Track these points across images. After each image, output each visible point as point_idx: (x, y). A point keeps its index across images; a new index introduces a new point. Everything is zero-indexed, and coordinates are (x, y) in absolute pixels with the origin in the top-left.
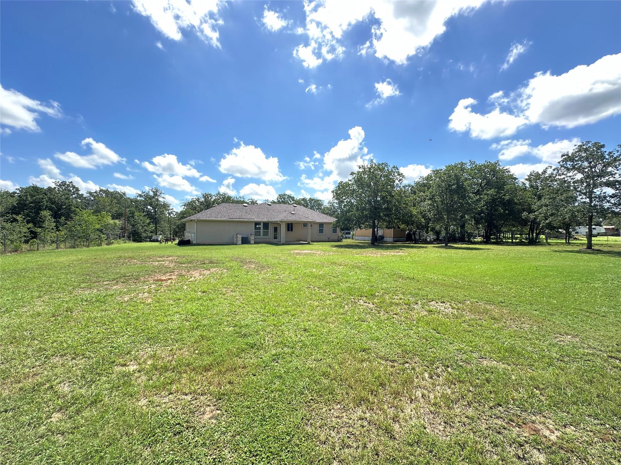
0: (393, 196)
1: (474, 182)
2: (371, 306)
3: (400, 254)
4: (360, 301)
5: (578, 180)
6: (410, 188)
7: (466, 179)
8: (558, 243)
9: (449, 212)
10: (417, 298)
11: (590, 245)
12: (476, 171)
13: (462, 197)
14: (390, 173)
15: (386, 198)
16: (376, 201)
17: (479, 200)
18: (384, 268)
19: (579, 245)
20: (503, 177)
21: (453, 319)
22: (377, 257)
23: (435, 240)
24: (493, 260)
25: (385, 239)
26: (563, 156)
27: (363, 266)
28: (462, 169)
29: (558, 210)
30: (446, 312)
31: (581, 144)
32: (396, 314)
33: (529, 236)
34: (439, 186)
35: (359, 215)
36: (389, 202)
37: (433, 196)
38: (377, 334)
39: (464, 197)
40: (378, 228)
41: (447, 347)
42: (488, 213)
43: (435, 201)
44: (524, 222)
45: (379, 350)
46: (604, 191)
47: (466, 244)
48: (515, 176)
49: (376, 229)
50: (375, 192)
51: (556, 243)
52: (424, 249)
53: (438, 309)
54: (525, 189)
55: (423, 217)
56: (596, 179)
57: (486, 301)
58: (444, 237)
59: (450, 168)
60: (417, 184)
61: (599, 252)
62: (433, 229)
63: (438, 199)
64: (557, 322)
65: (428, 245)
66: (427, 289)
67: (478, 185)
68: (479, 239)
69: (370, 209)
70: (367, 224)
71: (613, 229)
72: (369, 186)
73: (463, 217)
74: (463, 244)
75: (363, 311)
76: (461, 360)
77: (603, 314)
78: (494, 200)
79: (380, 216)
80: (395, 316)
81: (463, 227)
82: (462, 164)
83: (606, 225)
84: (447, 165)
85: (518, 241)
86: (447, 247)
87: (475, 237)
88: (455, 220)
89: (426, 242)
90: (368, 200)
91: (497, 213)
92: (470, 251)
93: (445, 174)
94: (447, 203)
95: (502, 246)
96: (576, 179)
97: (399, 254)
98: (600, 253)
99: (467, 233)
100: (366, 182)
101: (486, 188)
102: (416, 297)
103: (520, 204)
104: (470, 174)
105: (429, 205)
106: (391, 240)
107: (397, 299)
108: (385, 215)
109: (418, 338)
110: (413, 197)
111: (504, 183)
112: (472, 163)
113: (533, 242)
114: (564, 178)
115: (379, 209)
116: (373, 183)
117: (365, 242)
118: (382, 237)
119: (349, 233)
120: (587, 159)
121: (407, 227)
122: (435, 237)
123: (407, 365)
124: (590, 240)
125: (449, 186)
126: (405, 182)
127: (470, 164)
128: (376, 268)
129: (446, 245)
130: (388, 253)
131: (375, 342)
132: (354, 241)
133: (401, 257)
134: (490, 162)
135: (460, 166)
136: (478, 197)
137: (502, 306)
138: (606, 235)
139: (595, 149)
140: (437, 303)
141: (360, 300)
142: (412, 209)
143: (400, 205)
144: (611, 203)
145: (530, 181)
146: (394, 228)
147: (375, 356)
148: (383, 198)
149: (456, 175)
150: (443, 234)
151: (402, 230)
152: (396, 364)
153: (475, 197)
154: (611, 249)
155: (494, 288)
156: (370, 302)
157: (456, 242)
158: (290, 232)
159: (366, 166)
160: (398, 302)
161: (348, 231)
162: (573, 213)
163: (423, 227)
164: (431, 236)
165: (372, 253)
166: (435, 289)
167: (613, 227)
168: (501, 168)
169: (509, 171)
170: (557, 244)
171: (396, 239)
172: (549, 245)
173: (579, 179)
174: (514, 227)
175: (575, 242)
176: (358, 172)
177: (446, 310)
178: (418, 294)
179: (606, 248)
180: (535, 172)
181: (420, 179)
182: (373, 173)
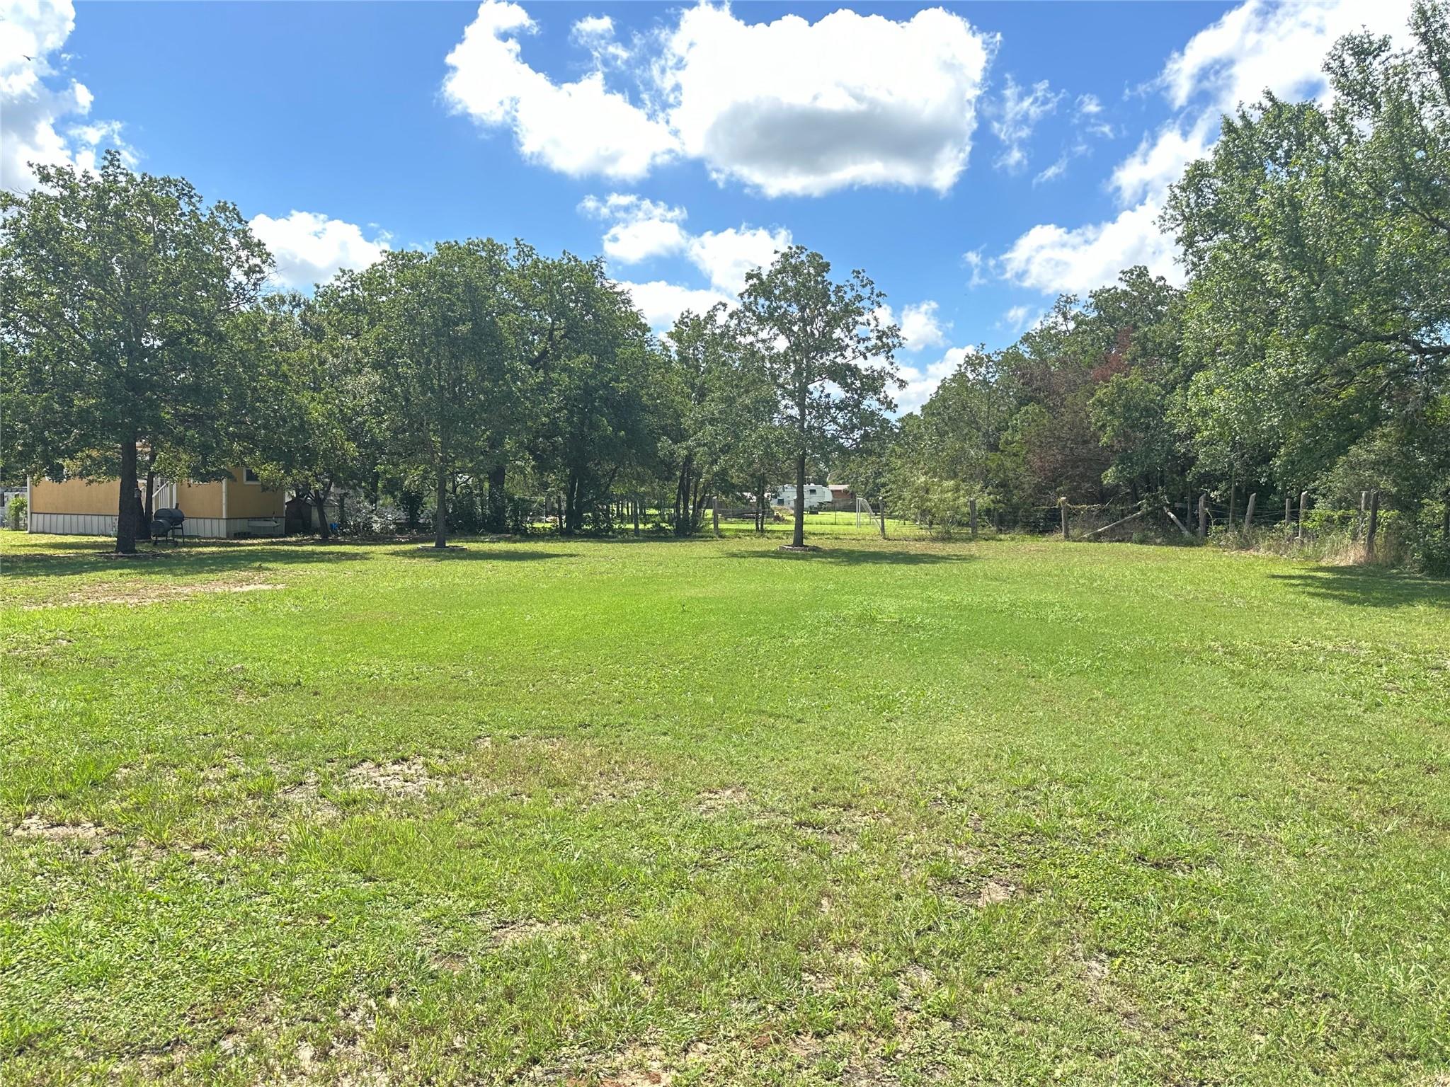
0: (221, 338)
1: (531, 322)
2: (88, 832)
3: (251, 587)
4: (26, 822)
5: (778, 354)
6: (297, 311)
7: (505, 309)
8: (740, 531)
9: (447, 424)
10: (302, 763)
11: (799, 535)
12: (536, 282)
13: (490, 370)
14: (205, 230)
15: (190, 341)
16: (135, 352)
17: (543, 388)
18: (168, 656)
19: (780, 535)
20: (610, 319)
21: (430, 812)
22: (141, 609)
23: (401, 529)
24: (580, 589)
25: (189, 526)
26: (749, 277)
27: (63, 655)
28: (494, 269)
29: (737, 437)
30: (406, 794)
31: (787, 250)
32: (204, 846)
33: (678, 511)
34: (412, 320)
35: (47, 409)
36: (200, 362)
37: (391, 354)
38: (106, 952)
39: (496, 371)
40: (151, 475)
41: (392, 922)
42: (571, 433)
43: (398, 377)
44: (665, 469)
45: (105, 1019)
46: (826, 392)
47: (508, 540)
48: (643, 321)
49: (142, 482)
50: (129, 312)
51: (737, 530)
52: (357, 565)
53: (382, 787)
54: (668, 365)
55: (354, 436)
56: (814, 358)
57: (541, 727)
58: (435, 517)
59: (450, 254)
60: (329, 296)
61: (817, 552)
62: (393, 486)
63: (406, 367)
64: (708, 758)
65: (373, 548)
66: (350, 719)
67: (543, 335)
68: (546, 523)
69: (107, 384)
70: (94, 454)
71: (846, 492)
72: (101, 275)
73: (495, 443)
74: (499, 540)
75: (41, 864)
76: (436, 952)
77: (800, 716)
78: (588, 392)
79: (158, 423)
80: (198, 854)
81: (497, 477)
82: (493, 248)
83: (834, 482)
84: (441, 242)
85: (650, 526)
86: (441, 552)
87: (537, 515)
88: (470, 451)
89: (367, 535)
90: (94, 343)
91: (595, 435)
92: (515, 564)
93: (432, 275)
94: (442, 388)
95: (610, 546)
96: (775, 351)
97: (246, 589)
98: (817, 557)
99: (511, 500)
100: (81, 255)
101: (566, 349)
102: (302, 757)
103: (655, 411)
104: (517, 291)
105: (372, 389)
106: (221, 528)
107: (218, 781)
108: (183, 419)
109: (290, 919)
110: (307, 348)
111: (615, 338)
112: (525, 251)
113: (686, 530)
114: (751, 344)
115: (153, 387)
116: (119, 262)
117: (84, 539)
118: (175, 518)
120: (797, 297)
121: (288, 472)
122: (402, 516)
123: (227, 1044)
124: (800, 523)
125: (450, 323)
126: (276, 282)
127: (516, 253)
128: (128, 660)
129: (441, 545)
130: (198, 587)
131: (90, 992)
132: (20, 537)
133: (254, 598)
134: (576, 260)
135: (484, 254)
136: (540, 377)
137: (583, 738)
138: (834, 510)
139: (812, 270)
140: (379, 765)
141: (29, 816)
142: (304, 398)
143: (252, 379)
144: (838, 424)
145: (679, 341)
146: (230, 476)
147: (80, 1053)
148: (172, 341)
149: (468, 285)
150: (431, 503)
151: (265, 488)
152: (178, 1056)
153: (531, 376)
154: (836, 545)
155: (568, 682)
156: (83, 818)
157: (476, 534)
159: (78, 176)
160: (216, 790)
162: (769, 446)
163: (353, 475)
164: (387, 514)
165: (119, 593)
166: (378, 714)
167: (846, 487)
168: (607, 285)
169: (629, 301)
170: (737, 534)
171: (241, 526)
172: (721, 537)
173: (782, 351)
174: (643, 483)
175: (775, 527)
176: (37, 200)
177: (410, 788)
178: (310, 747)
179: (829, 542)
180: (692, 316)
181: (338, 279)
182: (119, 214)
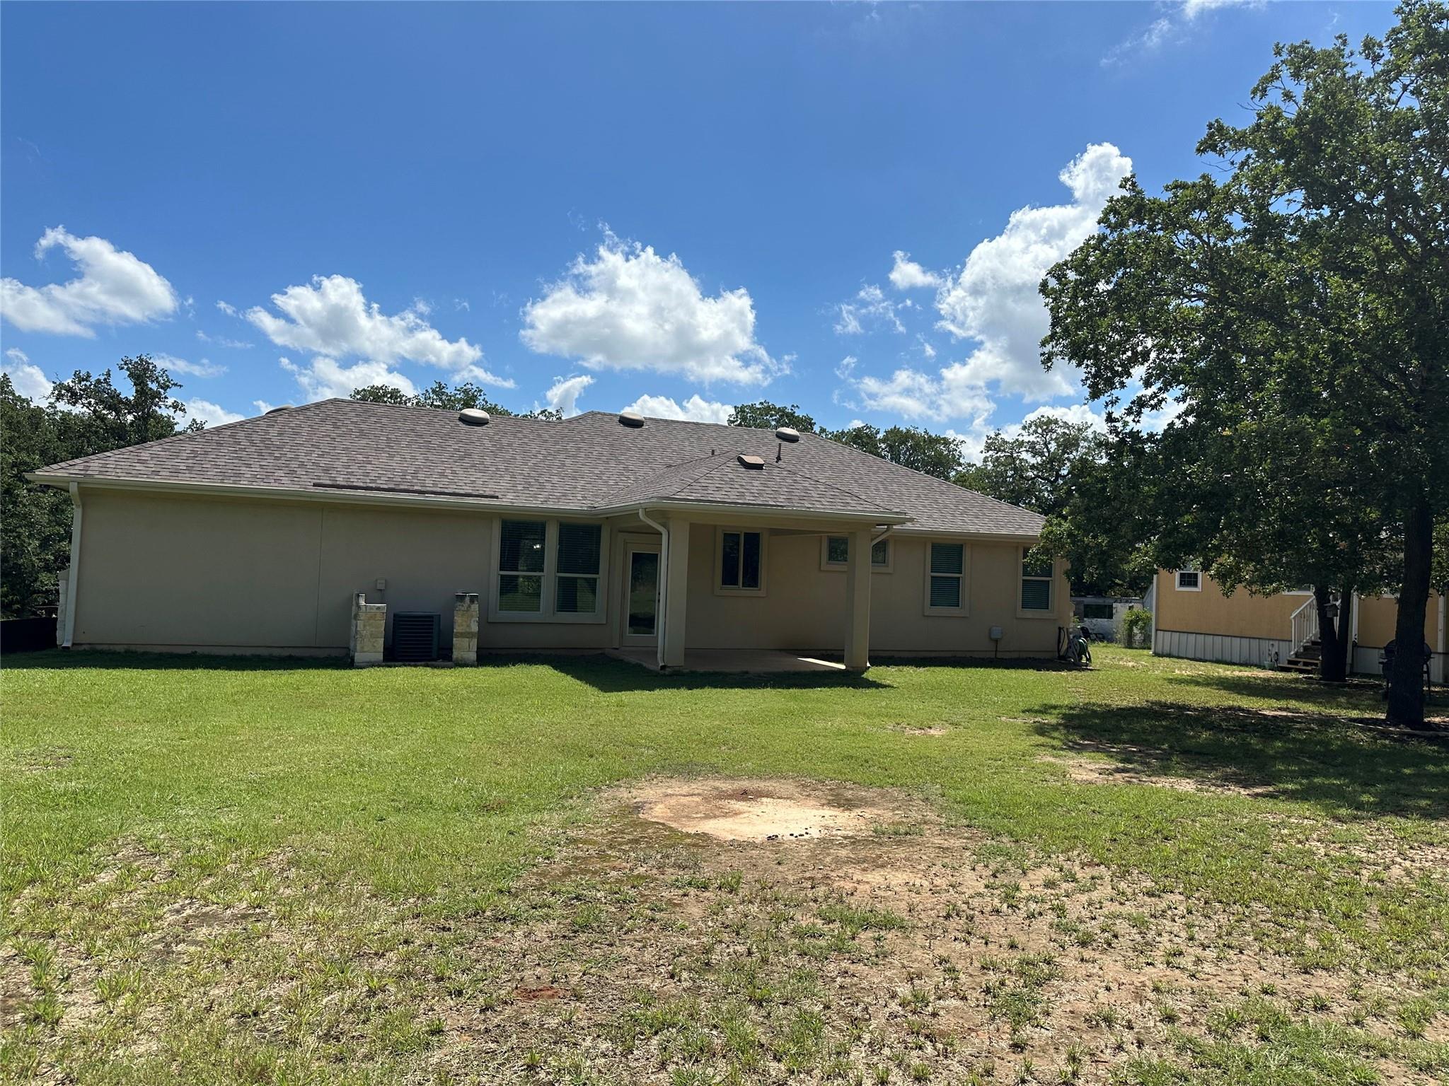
119: (1107, 612)
158: (740, 591)
161: (1100, 601)
